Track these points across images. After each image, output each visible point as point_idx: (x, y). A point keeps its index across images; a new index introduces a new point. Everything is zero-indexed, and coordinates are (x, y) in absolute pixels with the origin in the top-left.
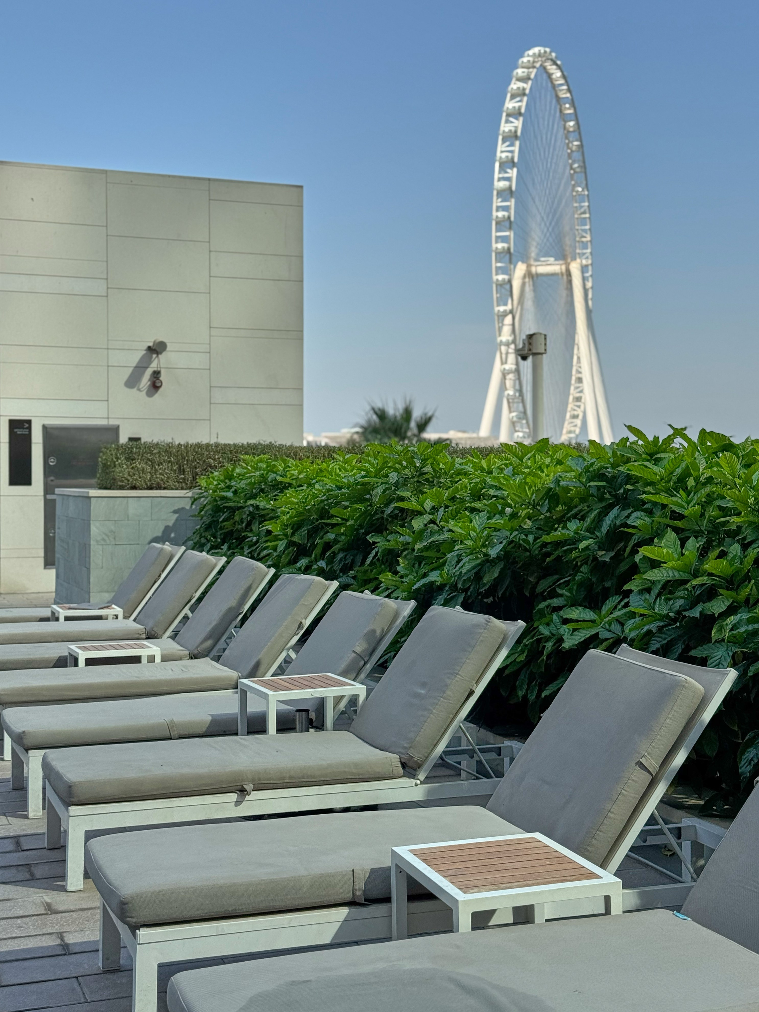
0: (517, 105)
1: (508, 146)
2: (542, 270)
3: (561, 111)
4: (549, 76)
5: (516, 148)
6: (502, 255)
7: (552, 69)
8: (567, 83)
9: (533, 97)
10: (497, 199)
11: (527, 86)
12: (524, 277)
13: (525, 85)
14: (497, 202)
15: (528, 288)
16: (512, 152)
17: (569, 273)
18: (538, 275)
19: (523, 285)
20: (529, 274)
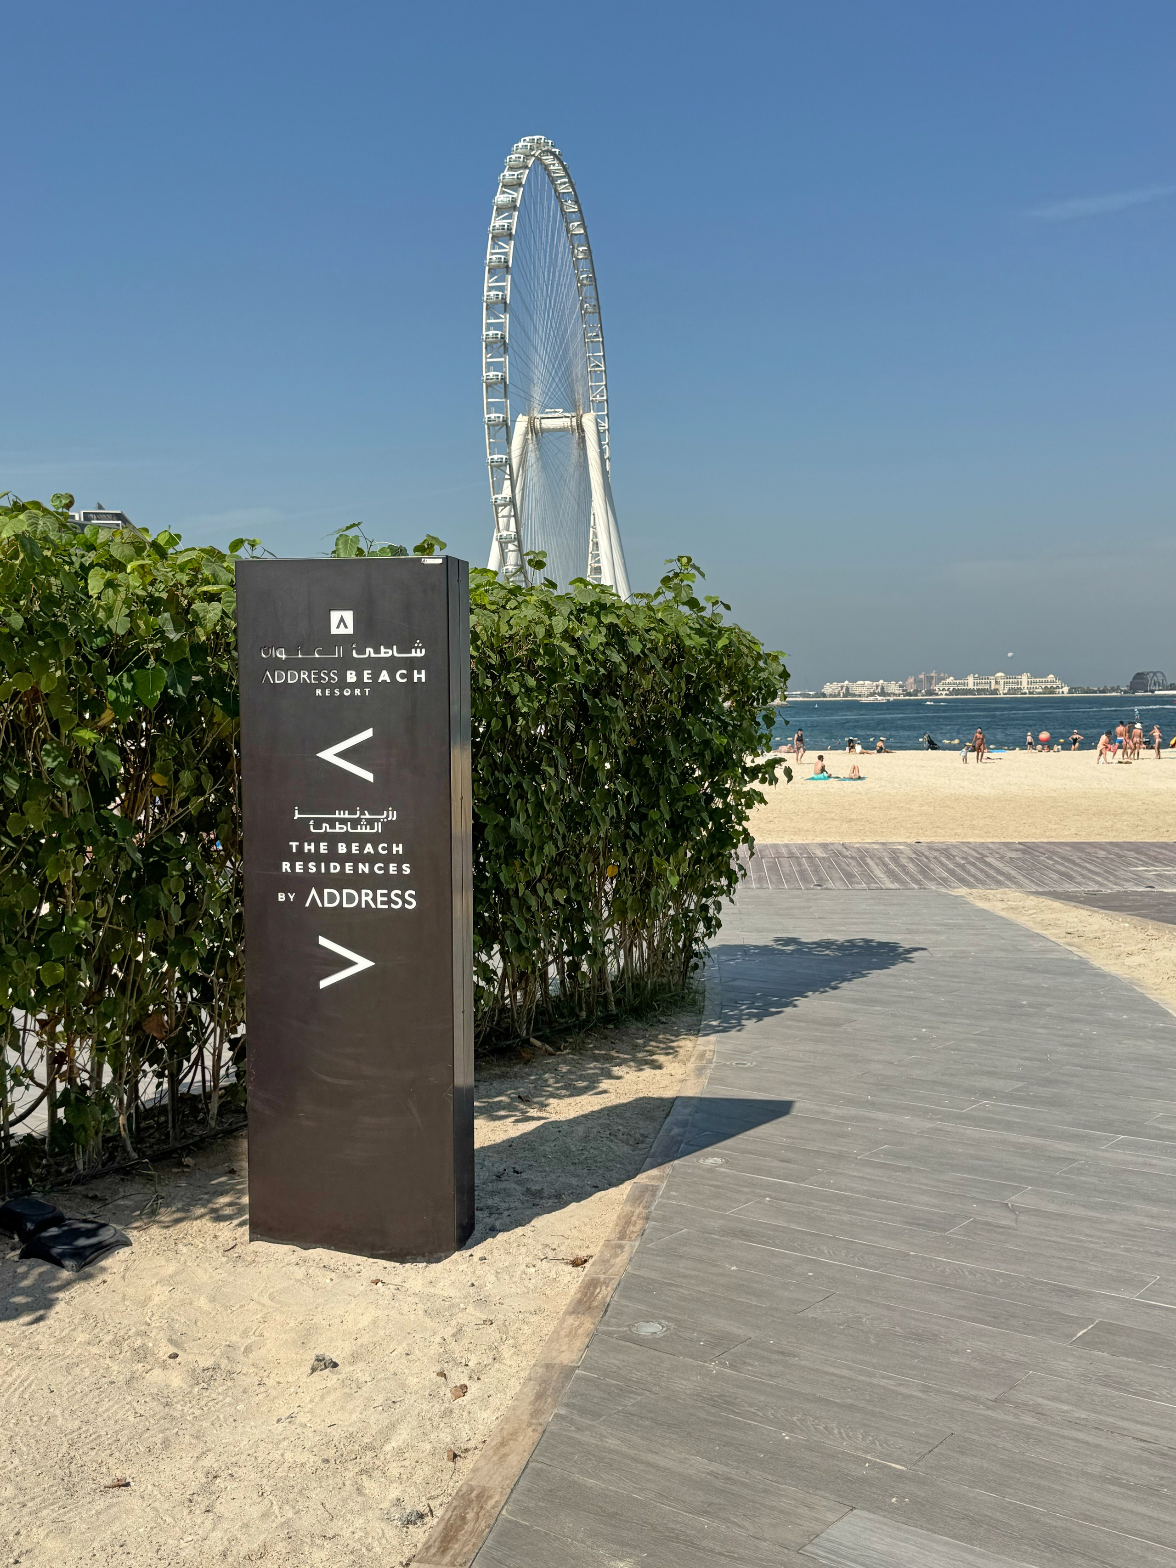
0: (505, 223)
1: (496, 281)
2: (548, 424)
3: (562, 210)
4: (546, 167)
5: (508, 284)
6: (497, 428)
7: (548, 159)
8: (568, 175)
9: (526, 210)
10: (487, 353)
11: (518, 195)
12: (527, 433)
13: (515, 195)
14: (486, 358)
15: (531, 447)
16: (502, 289)
17: (580, 427)
18: (543, 430)
19: (526, 441)
20: (532, 428)
